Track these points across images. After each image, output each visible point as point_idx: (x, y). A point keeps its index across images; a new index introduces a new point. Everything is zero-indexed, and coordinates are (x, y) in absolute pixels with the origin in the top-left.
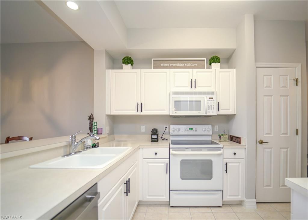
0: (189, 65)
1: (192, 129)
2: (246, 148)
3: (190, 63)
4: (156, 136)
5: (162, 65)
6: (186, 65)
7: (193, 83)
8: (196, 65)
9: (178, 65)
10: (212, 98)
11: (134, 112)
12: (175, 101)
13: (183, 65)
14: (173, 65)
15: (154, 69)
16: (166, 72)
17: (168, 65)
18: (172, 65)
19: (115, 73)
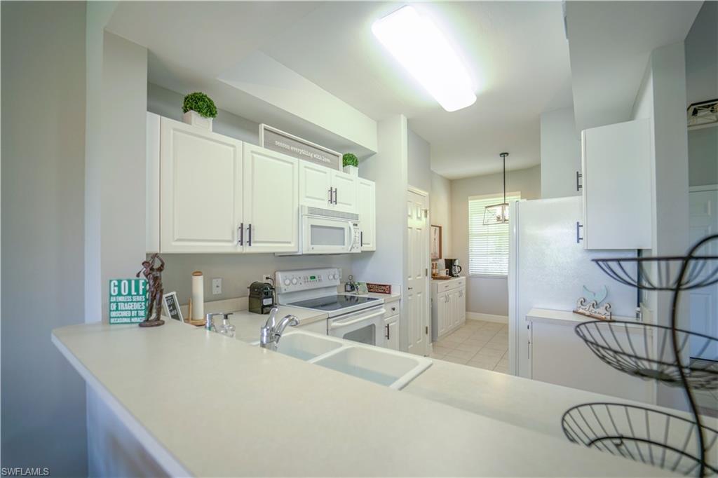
0: (319, 157)
1: (314, 277)
2: (400, 300)
3: (321, 155)
4: (271, 299)
5: (277, 143)
6: (315, 156)
7: (333, 196)
8: (329, 161)
9: (303, 152)
10: (357, 225)
11: (232, 247)
12: (312, 226)
13: (311, 155)
14: (296, 149)
15: (265, 147)
16: (292, 163)
17: (288, 147)
18: (294, 148)
19: (174, 129)
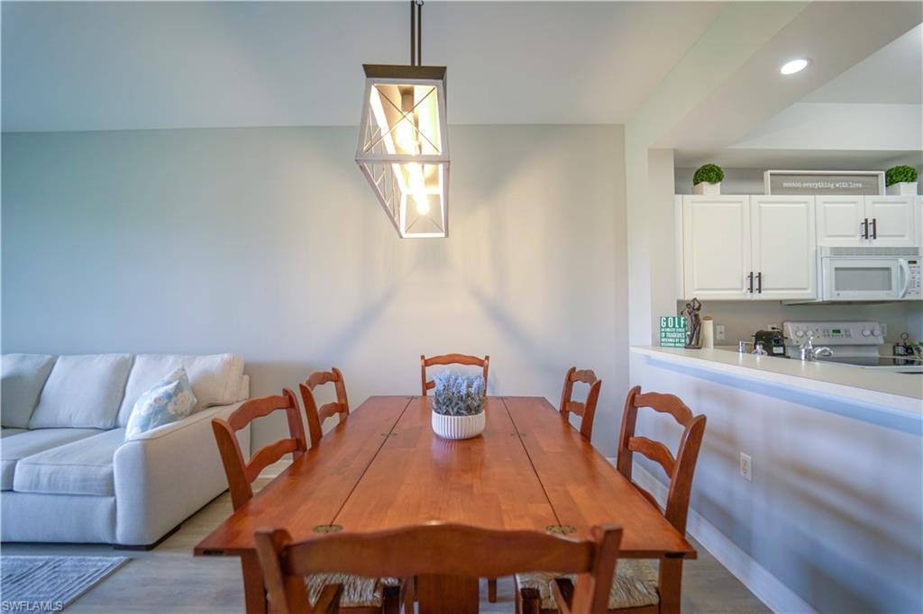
0: (845, 185)
1: (839, 331)
3: (847, 181)
4: (782, 348)
5: (785, 185)
6: (837, 185)
7: (869, 229)
8: (860, 185)
9: (819, 185)
10: (915, 262)
11: (741, 294)
12: (836, 269)
13: (832, 186)
14: (810, 185)
15: (772, 194)
16: (806, 203)
17: (799, 185)
18: (807, 185)
19: (692, 202)
